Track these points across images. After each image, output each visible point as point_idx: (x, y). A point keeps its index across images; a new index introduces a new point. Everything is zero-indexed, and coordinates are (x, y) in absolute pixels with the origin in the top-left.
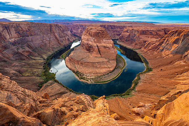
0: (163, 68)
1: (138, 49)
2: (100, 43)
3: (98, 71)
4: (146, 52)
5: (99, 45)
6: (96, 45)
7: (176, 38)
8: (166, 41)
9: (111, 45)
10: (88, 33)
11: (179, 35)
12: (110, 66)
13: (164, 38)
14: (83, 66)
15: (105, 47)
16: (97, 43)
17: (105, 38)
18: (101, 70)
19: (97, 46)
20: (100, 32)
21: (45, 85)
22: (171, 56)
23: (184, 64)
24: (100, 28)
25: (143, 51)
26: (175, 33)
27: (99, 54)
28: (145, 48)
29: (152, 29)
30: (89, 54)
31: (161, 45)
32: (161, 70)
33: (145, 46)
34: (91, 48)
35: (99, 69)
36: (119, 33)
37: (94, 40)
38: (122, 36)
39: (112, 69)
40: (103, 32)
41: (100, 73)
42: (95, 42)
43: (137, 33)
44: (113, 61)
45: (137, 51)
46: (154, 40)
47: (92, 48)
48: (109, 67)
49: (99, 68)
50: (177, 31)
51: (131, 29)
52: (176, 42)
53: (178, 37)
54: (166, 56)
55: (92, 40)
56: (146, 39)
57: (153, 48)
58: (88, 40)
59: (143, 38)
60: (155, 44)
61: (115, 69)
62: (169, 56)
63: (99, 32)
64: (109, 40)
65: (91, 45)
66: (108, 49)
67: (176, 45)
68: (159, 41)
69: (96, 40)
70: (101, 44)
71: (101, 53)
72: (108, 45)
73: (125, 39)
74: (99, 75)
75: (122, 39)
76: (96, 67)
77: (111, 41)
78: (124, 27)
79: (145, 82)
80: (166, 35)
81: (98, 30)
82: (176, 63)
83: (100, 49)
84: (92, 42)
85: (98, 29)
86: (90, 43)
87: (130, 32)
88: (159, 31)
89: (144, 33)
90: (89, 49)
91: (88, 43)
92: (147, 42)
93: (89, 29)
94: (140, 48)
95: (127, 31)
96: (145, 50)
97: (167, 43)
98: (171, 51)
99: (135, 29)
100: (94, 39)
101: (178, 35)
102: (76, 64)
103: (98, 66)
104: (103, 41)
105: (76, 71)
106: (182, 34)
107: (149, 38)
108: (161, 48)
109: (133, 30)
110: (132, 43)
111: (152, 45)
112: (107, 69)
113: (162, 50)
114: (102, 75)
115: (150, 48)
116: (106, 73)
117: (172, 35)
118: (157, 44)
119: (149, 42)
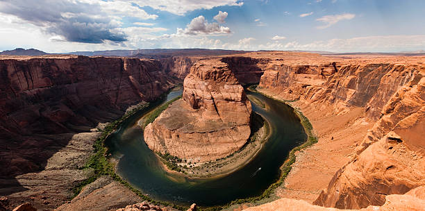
0: (334, 134)
1: (294, 101)
2: (218, 92)
3: (210, 150)
4: (309, 106)
5: (215, 96)
6: (210, 96)
7: (350, 77)
8: (336, 83)
9: (240, 96)
10: (197, 73)
11: (353, 72)
12: (236, 139)
13: (333, 80)
14: (181, 140)
15: (227, 100)
16: (212, 93)
17: (227, 83)
18: (218, 149)
19: (212, 98)
20: (218, 70)
21: (86, 188)
22: (347, 110)
23: (367, 123)
24: (219, 64)
25: (304, 103)
26: (348, 70)
27: (215, 114)
28: (306, 98)
29: (314, 64)
30: (196, 115)
31: (331, 91)
32: (333, 138)
33: (306, 93)
34: (201, 104)
35: (214, 147)
37: (207, 86)
38: (266, 78)
39: (240, 145)
40: (224, 71)
41: (215, 155)
42: (208, 90)
43: (290, 70)
44: (243, 128)
45: (293, 105)
46: (320, 82)
47: (203, 102)
48: (234, 141)
49: (214, 143)
50: (349, 66)
51: (279, 63)
52: (351, 85)
53: (353, 77)
54: (340, 111)
55: (203, 87)
56: (307, 81)
57: (319, 98)
58: (194, 87)
59: (302, 79)
60: (320, 91)
61: (247, 143)
62: (344, 111)
63: (216, 72)
64: (235, 86)
65: (201, 98)
66: (233, 102)
67: (352, 91)
68: (327, 84)
69: (210, 87)
70: (220, 95)
71: (220, 112)
72: (233, 96)
73: (271, 83)
74: (213, 159)
75: (266, 83)
76: (208, 143)
77: (240, 87)
79: (304, 167)
80: (336, 74)
81: (214, 68)
82: (356, 124)
83: (219, 105)
84: (202, 91)
85: (215, 66)
86: (199, 92)
87: (278, 68)
88: (326, 66)
89: (302, 70)
90: (196, 104)
91: (194, 93)
92: (308, 87)
93: (197, 67)
94: (299, 99)
95: (273, 68)
96: (307, 103)
97: (339, 87)
98: (347, 99)
99: (286, 63)
100: (206, 84)
101: (352, 74)
102: (166, 138)
103: (213, 140)
104: (224, 88)
105: (163, 153)
106: (358, 71)
107: (312, 79)
108: (331, 97)
109: (282, 65)
110: (282, 90)
111: (317, 93)
112: (231, 146)
113: (333, 101)
114: (220, 158)
115: (314, 97)
116: (228, 155)
117: (344, 74)
118: (325, 89)
119: (312, 87)
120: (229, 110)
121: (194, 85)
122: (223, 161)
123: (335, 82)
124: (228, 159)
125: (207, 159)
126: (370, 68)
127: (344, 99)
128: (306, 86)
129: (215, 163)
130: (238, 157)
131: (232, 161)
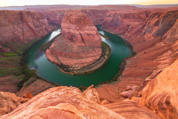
0: (146, 51)
1: (122, 34)
2: (83, 30)
3: (83, 60)
4: (130, 36)
5: (82, 33)
6: (78, 33)
7: (156, 20)
8: (147, 23)
9: (95, 32)
10: (69, 20)
11: (159, 17)
12: (96, 55)
13: (145, 21)
14: (67, 57)
15: (88, 35)
16: (80, 31)
17: (88, 25)
18: (87, 60)
19: (80, 34)
20: (82, 18)
21: (25, 83)
22: (152, 38)
23: (164, 45)
24: (81, 14)
25: (128, 35)
26: (156, 15)
27: (82, 43)
28: (129, 32)
29: (134, 12)
30: (72, 43)
31: (144, 28)
32: (145, 53)
33: (129, 30)
34: (74, 37)
35: (85, 59)
36: (102, 18)
37: (76, 27)
38: (106, 21)
39: (98, 58)
40: (85, 18)
41: (86, 63)
42: (77, 30)
43: (120, 17)
44: (98, 49)
45: (122, 36)
46: (137, 23)
49: (85, 57)
50: (157, 13)
51: (113, 13)
52: (156, 24)
54: (148, 39)
55: (74, 28)
56: (129, 23)
57: (136, 32)
58: (69, 28)
59: (126, 22)
60: (137, 28)
61: (101, 57)
62: (151, 38)
63: (80, 18)
64: (92, 27)
65: (73, 34)
66: (91, 36)
67: (156, 28)
68: (142, 24)
69: (78, 28)
70: (84, 32)
71: (85, 42)
72: (92, 32)
73: (109, 25)
74: (86, 65)
76: (82, 58)
77: (95, 27)
78: (107, 11)
79: (131, 67)
80: (148, 18)
81: (79, 16)
82: (157, 45)
83: (84, 38)
84: (74, 30)
85: (79, 15)
86: (72, 31)
87: (113, 15)
88: (141, 13)
89: (126, 16)
90: (72, 38)
91: (69, 31)
92: (130, 26)
93: (68, 16)
94: (124, 33)
95: (110, 16)
96: (129, 35)
97: (149, 25)
98: (153, 32)
99: (118, 12)
100: (75, 26)
102: (59, 56)
103: (83, 56)
104: (86, 28)
105: (59, 64)
106: (162, 16)
107: (132, 22)
108: (144, 31)
109: (115, 13)
110: (115, 28)
111: (135, 29)
113: (145, 33)
114: (89, 64)
115: (133, 32)
116: (93, 62)
117: (153, 17)
118: (140, 27)
119: (132, 26)
120: (90, 40)
121: (69, 27)
122: (91, 66)
124: (93, 65)
125: (82, 65)
126: (170, 14)
127: (151, 32)
129: (87, 67)
130: (97, 63)
131: (95, 66)
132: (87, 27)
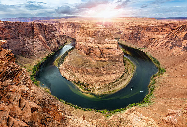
1: (144, 48)
2: (102, 43)
3: (104, 78)
4: (155, 51)
5: (101, 46)
6: (97, 47)
7: (185, 33)
8: (175, 36)
9: (116, 46)
12: (118, 71)
13: (172, 34)
14: (86, 73)
15: (108, 48)
16: (98, 45)
18: (109, 77)
19: (99, 48)
22: (182, 53)
25: (151, 49)
26: (184, 28)
27: (102, 58)
29: (157, 25)
30: (90, 58)
31: (170, 42)
32: (176, 69)
34: (91, 51)
36: (119, 31)
37: (94, 41)
38: (124, 35)
39: (121, 75)
40: (104, 30)
41: (108, 81)
42: (95, 43)
43: (141, 29)
47: (93, 50)
48: (117, 73)
49: (106, 74)
51: (133, 25)
54: (177, 54)
55: (92, 41)
56: (152, 36)
57: (161, 46)
59: (148, 34)
60: (163, 42)
61: (124, 73)
62: (180, 53)
63: (99, 31)
64: (112, 40)
65: (91, 48)
66: (112, 50)
68: (167, 37)
69: (96, 41)
70: (103, 45)
71: (105, 56)
72: (112, 46)
73: (128, 38)
74: (107, 83)
76: (102, 74)
77: (115, 40)
80: (174, 31)
81: (97, 28)
83: (103, 52)
84: (92, 43)
86: (90, 44)
88: (165, 26)
89: (148, 29)
90: (89, 52)
91: (87, 45)
94: (147, 47)
95: (129, 29)
96: (153, 49)
97: (177, 39)
98: (183, 46)
100: (93, 39)
102: (75, 72)
103: (104, 72)
104: (105, 41)
107: (155, 35)
108: (170, 45)
109: (136, 26)
111: (160, 43)
112: (116, 75)
113: (171, 48)
114: (111, 82)
115: (158, 46)
116: (115, 80)
118: (165, 41)
119: (156, 39)
120: (110, 55)
121: (86, 40)
122: (114, 84)
123: (173, 36)
124: (116, 83)
125: (104, 83)
127: (180, 46)
128: (152, 39)
129: (109, 85)
130: (121, 81)
131: (118, 84)
132: (107, 40)
